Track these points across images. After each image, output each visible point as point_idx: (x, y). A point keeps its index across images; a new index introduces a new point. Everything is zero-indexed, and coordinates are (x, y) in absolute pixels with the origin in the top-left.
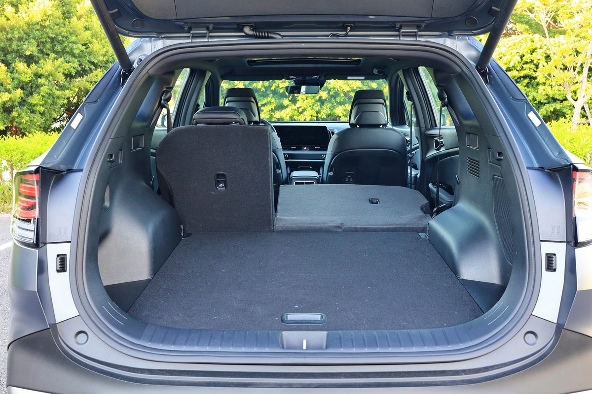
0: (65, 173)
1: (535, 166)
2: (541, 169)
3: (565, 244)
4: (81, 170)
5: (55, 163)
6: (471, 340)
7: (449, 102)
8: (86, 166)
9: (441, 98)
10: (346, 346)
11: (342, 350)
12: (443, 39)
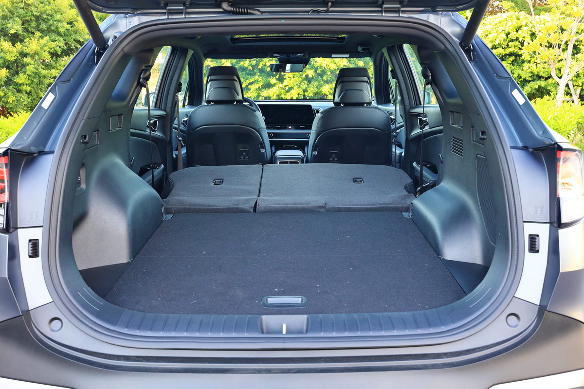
0: (36, 155)
1: (519, 146)
2: (525, 148)
3: (548, 225)
4: (53, 152)
5: (25, 145)
6: (453, 322)
7: (433, 80)
8: (57, 149)
9: (425, 75)
10: (326, 331)
11: (322, 334)
12: (426, 15)
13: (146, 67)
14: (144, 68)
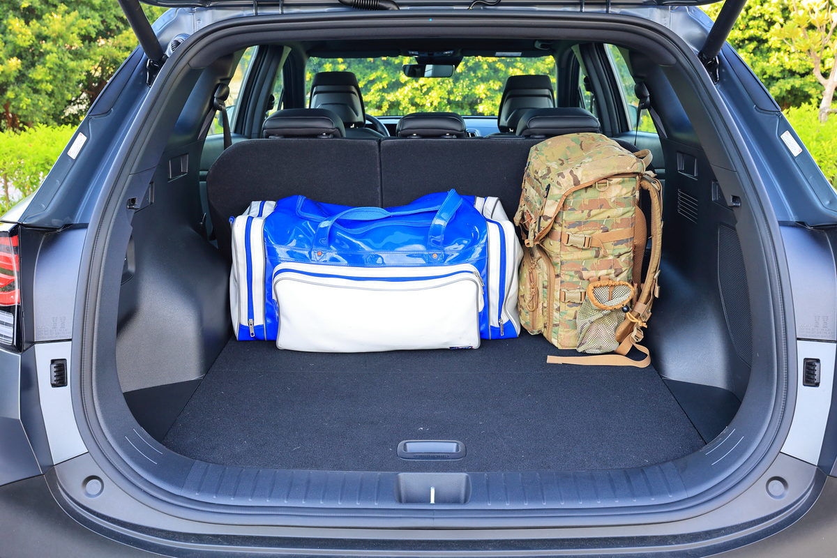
0: (60, 230)
1: (791, 220)
2: (800, 225)
4: (85, 226)
5: (43, 217)
6: (686, 488)
7: (651, 102)
8: (92, 220)
9: (639, 94)
10: (496, 500)
11: (490, 506)
12: (649, 9)
13: (221, 80)
14: (219, 82)
